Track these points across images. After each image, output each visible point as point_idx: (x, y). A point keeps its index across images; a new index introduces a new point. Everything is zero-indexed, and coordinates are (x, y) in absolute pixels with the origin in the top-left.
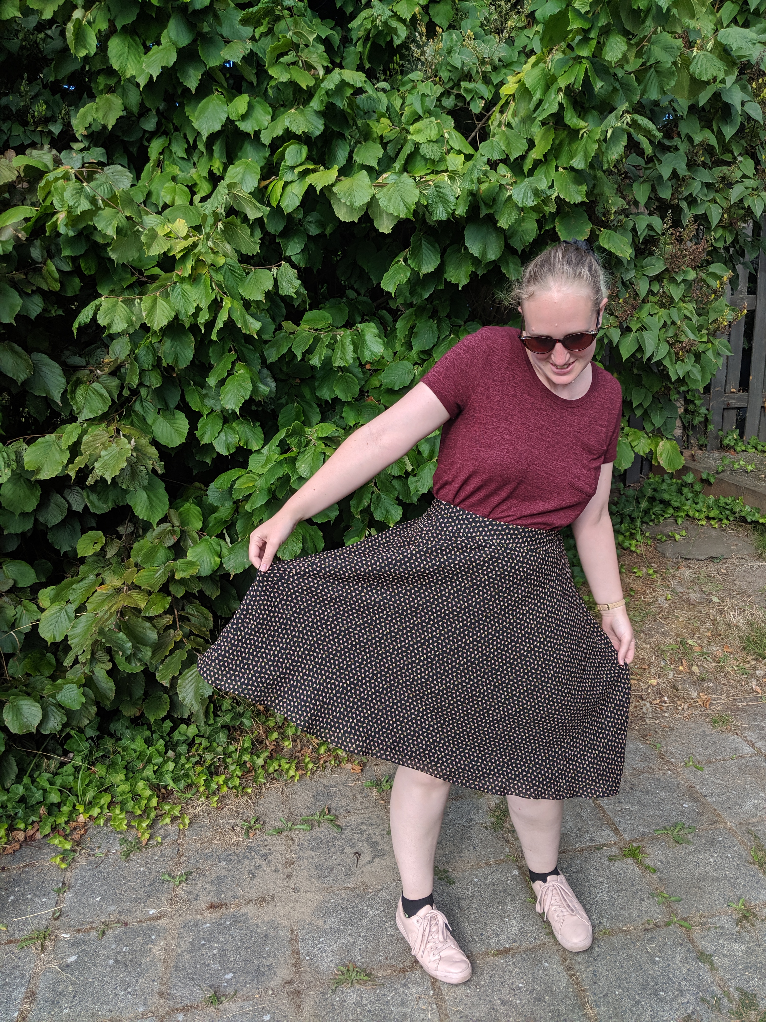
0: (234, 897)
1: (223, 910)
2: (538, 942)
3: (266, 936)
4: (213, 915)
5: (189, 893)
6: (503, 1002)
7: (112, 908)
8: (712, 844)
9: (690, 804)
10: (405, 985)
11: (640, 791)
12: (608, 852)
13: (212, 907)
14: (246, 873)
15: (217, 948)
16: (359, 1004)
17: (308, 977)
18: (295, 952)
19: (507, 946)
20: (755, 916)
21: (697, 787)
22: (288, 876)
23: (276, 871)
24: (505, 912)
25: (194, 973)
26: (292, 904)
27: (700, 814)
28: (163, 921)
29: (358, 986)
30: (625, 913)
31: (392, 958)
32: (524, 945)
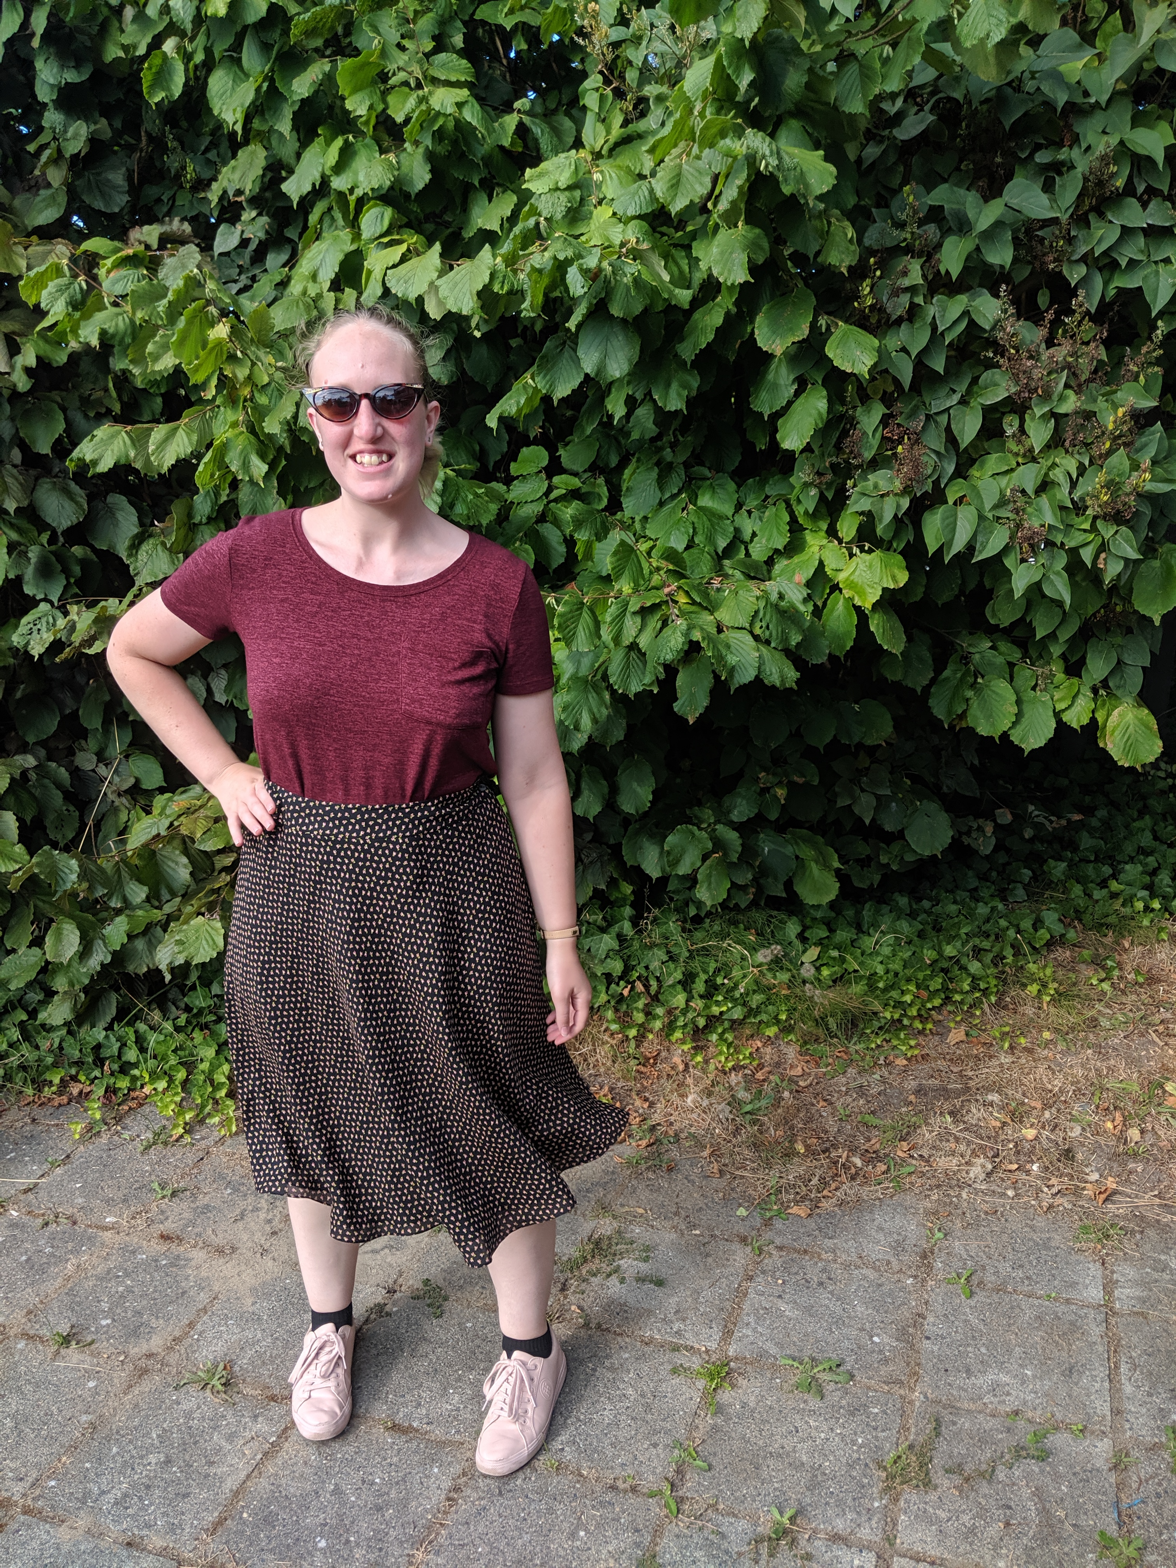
0: (199, 1235)
1: (173, 1246)
2: (458, 1437)
3: (184, 1293)
4: (158, 1248)
5: (163, 1212)
6: (337, 1491)
7: (80, 1200)
8: (853, 1412)
9: (886, 1340)
10: (256, 1417)
11: (831, 1293)
12: (682, 1359)
13: (165, 1237)
14: (238, 1212)
15: (127, 1287)
16: (189, 1415)
17: (173, 1358)
18: (191, 1325)
19: (415, 1425)
20: (793, 1542)
21: (931, 1319)
22: (274, 1233)
23: (269, 1221)
24: (459, 1380)
25: (79, 1304)
26: (243, 1268)
27: (886, 1361)
28: (108, 1234)
29: (208, 1392)
30: (609, 1452)
31: (277, 1378)
32: (438, 1433)
